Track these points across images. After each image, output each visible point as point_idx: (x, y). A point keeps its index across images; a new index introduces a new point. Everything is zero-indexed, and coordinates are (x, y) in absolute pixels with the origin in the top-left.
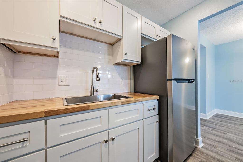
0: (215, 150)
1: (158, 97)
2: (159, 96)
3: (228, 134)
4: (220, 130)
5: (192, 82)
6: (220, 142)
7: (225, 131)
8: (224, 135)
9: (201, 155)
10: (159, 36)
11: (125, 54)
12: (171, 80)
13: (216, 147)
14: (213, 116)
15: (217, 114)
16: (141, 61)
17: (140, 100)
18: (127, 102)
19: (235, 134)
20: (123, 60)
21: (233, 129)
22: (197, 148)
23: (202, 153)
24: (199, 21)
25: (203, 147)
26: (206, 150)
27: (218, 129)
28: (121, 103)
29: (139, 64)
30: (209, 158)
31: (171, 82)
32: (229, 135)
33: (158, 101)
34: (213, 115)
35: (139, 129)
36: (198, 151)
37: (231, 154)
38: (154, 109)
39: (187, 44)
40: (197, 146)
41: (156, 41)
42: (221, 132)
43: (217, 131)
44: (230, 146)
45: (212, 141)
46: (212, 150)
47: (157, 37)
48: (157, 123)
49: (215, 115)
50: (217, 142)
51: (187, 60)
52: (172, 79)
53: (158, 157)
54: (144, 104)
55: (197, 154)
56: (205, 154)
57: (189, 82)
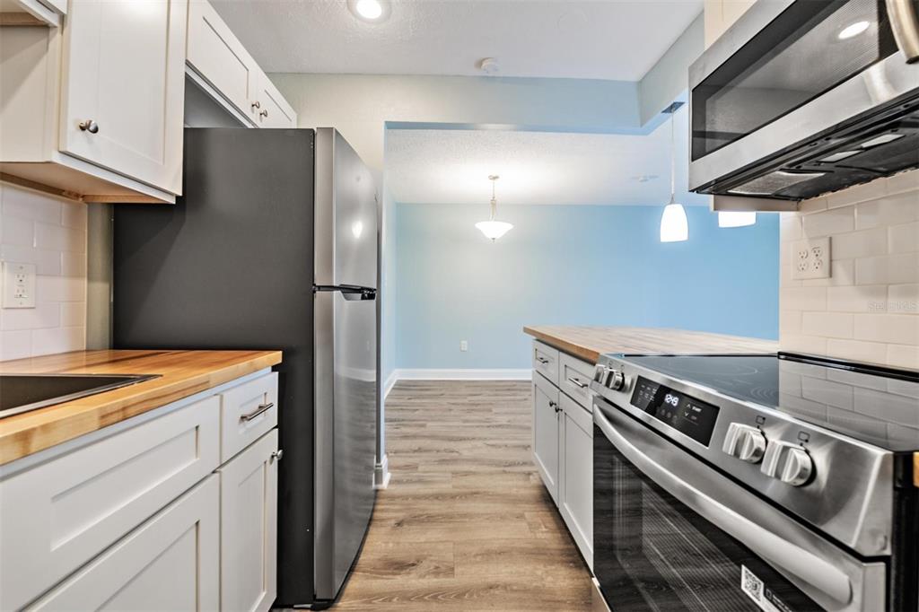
0: (417, 474)
1: (276, 357)
2: (280, 352)
3: (429, 424)
4: (414, 420)
5: (371, 297)
6: (420, 450)
7: (423, 418)
8: (423, 429)
9: (392, 507)
10: (262, 110)
11: (83, 129)
12: (332, 288)
13: (414, 467)
14: (393, 388)
15: (398, 381)
16: (180, 193)
17: (208, 382)
18: (138, 408)
19: (439, 420)
20: (57, 158)
21: (433, 410)
22: (379, 493)
23: (392, 498)
24: (386, 122)
25: (391, 482)
26: (398, 486)
27: (410, 420)
28: (96, 418)
29: (167, 206)
30: (409, 504)
31: (332, 296)
32: (432, 427)
33: (277, 373)
34: (392, 385)
35: (201, 524)
36: (383, 498)
37: (444, 467)
38: (262, 409)
39: (358, 179)
40: (380, 487)
41: (250, 126)
42: (416, 425)
43: (410, 426)
44: (438, 451)
45: (405, 457)
46: (409, 478)
47: (253, 112)
48: (271, 463)
49: (395, 385)
50: (416, 454)
51: (358, 229)
52: (334, 285)
53: (275, 597)
54: (225, 395)
55: (382, 510)
56: (399, 497)
57: (363, 298)
